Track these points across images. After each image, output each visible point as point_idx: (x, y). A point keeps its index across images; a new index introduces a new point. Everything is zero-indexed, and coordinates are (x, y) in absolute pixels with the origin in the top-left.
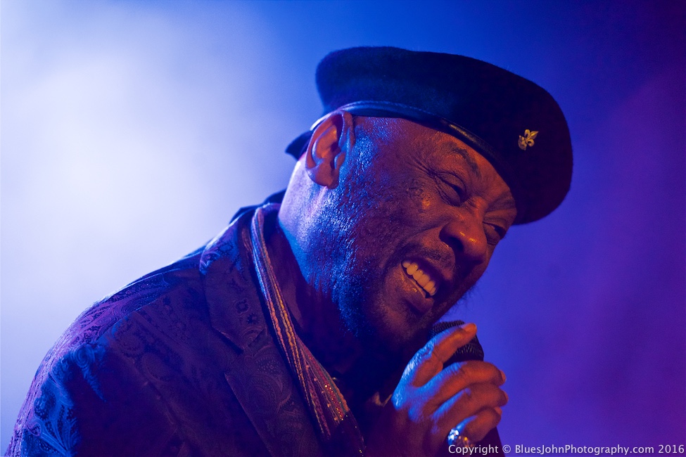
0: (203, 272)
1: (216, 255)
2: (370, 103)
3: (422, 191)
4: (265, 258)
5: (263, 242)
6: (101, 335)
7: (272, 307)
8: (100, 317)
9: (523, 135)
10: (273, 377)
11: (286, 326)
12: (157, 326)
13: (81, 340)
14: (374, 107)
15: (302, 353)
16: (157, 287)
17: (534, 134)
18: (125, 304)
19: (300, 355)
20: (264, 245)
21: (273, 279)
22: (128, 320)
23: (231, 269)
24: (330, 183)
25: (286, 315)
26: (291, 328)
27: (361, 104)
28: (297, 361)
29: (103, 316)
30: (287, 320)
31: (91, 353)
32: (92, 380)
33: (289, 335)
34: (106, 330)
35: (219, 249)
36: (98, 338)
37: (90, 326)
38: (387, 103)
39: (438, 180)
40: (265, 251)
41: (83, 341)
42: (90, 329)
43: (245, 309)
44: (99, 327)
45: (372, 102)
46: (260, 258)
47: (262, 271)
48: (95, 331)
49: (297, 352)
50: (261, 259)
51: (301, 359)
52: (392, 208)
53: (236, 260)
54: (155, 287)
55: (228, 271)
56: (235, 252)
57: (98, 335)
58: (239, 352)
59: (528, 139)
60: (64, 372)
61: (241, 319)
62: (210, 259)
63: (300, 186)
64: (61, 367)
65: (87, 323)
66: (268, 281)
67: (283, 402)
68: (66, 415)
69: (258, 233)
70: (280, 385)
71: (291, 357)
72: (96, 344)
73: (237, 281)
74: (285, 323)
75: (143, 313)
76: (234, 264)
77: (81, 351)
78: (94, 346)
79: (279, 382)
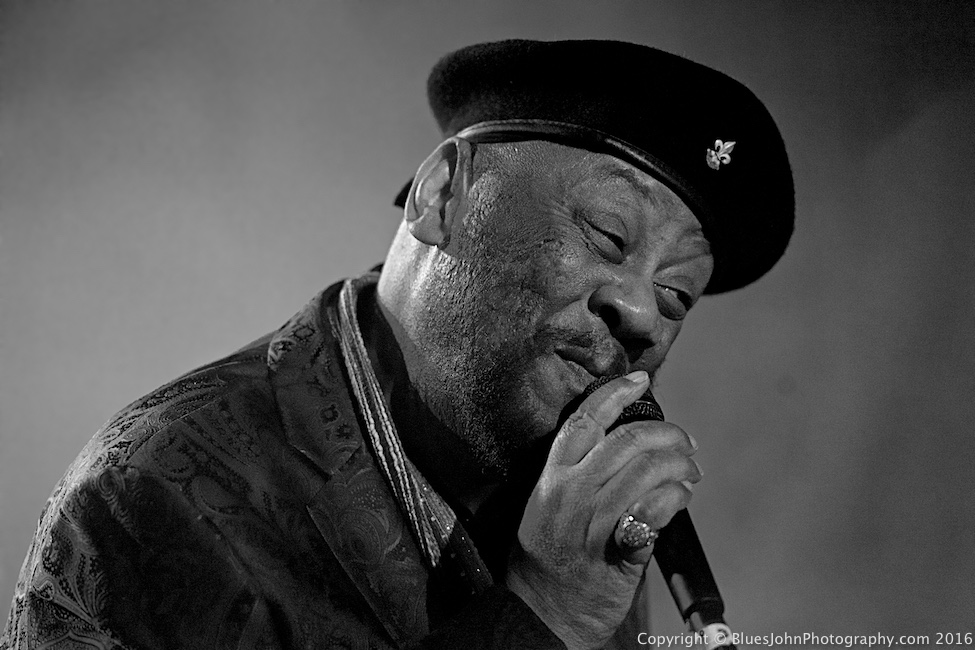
0: (273, 368)
1: (290, 343)
2: (495, 124)
3: (561, 243)
4: (360, 347)
5: (356, 325)
6: (132, 453)
7: (370, 416)
8: (129, 430)
9: (713, 148)
10: (374, 513)
11: (390, 444)
12: (211, 440)
13: (104, 461)
14: (500, 128)
15: (414, 481)
16: (209, 386)
17: (730, 145)
18: (164, 410)
19: (411, 484)
20: (357, 329)
21: (371, 376)
22: (169, 432)
23: (313, 361)
24: (440, 241)
25: (390, 428)
26: (396, 446)
27: (484, 126)
28: (407, 493)
29: (133, 428)
30: (392, 435)
31: (119, 479)
32: (123, 517)
33: (394, 456)
34: (140, 446)
35: (295, 335)
36: (128, 458)
37: (116, 442)
38: (517, 121)
39: (587, 226)
40: (360, 338)
41: (108, 463)
42: (116, 446)
43: (332, 419)
44: (129, 443)
45: (499, 122)
46: (352, 348)
47: (355, 366)
48: (124, 449)
49: (407, 480)
50: (354, 349)
51: (413, 490)
52: (521, 270)
53: (319, 350)
54: (206, 386)
55: (308, 365)
56: (317, 338)
57: (128, 453)
58: (326, 477)
59: (721, 154)
60: (83, 508)
61: (328, 432)
62: (283, 349)
63: (403, 247)
64: (78, 501)
65: (112, 438)
66: (364, 380)
67: (391, 548)
68: (88, 568)
69: (349, 312)
70: (386, 524)
71: (398, 487)
72: (126, 467)
73: (322, 379)
74: (388, 440)
75: (191, 422)
76: (317, 355)
77: (104, 477)
78: (124, 469)
79: (385, 520)
